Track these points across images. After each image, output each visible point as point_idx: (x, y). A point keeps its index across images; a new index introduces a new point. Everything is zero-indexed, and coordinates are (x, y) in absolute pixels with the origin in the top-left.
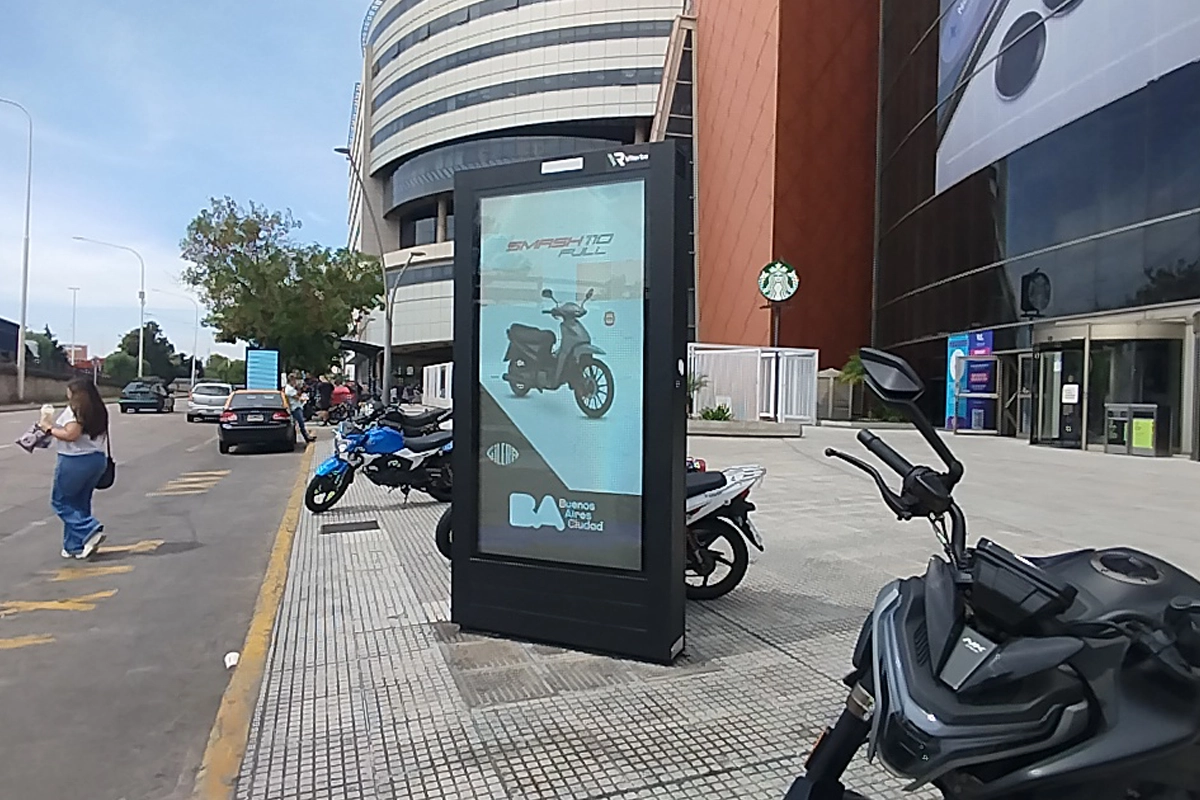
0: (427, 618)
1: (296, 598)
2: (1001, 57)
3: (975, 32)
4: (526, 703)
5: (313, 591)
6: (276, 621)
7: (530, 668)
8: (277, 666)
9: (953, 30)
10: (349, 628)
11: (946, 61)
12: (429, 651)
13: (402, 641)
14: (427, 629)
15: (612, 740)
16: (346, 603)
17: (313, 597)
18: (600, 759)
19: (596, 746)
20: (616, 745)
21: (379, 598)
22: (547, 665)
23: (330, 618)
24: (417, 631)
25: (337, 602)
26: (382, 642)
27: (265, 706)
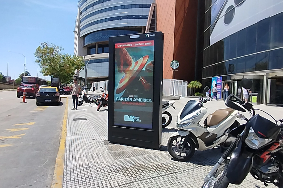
0: (102, 140)
1: (70, 135)
2: (225, 15)
3: (219, 9)
4: (127, 158)
5: (74, 134)
6: (66, 140)
7: (127, 151)
8: (68, 151)
9: (214, 8)
10: (84, 142)
11: (213, 16)
12: (103, 147)
13: (96, 145)
14: (102, 142)
15: (148, 166)
16: (82, 136)
17: (74, 135)
18: (146, 171)
19: (145, 168)
20: (149, 168)
21: (90, 135)
22: (131, 150)
23: (79, 140)
24: (100, 143)
25: (80, 136)
26: (92, 145)
27: (67, 160)
